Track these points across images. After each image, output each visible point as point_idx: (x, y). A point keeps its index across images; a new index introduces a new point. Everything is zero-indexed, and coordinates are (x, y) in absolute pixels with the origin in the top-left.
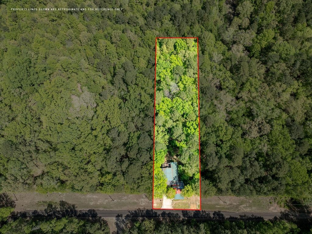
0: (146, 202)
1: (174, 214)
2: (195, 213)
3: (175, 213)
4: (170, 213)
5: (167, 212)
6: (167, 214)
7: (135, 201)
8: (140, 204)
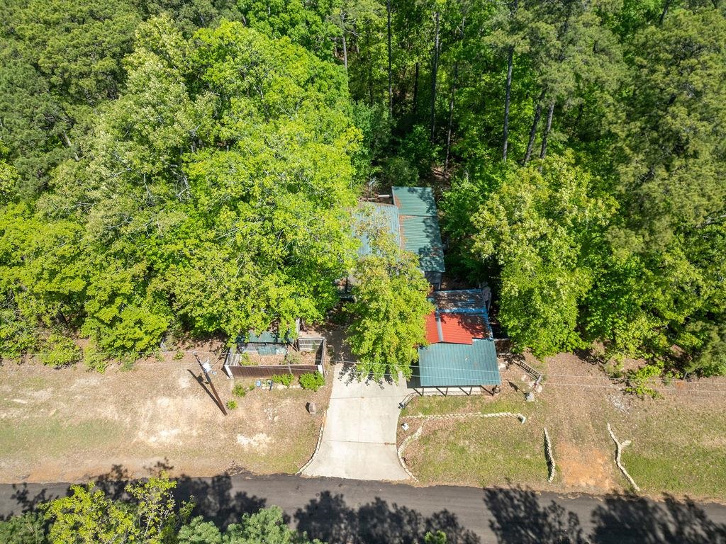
0: (192, 419)
1: (414, 517)
2: (606, 518)
3: (426, 509)
4: (380, 505)
5: (354, 503)
6: (350, 515)
7: (109, 412)
8: (141, 435)
